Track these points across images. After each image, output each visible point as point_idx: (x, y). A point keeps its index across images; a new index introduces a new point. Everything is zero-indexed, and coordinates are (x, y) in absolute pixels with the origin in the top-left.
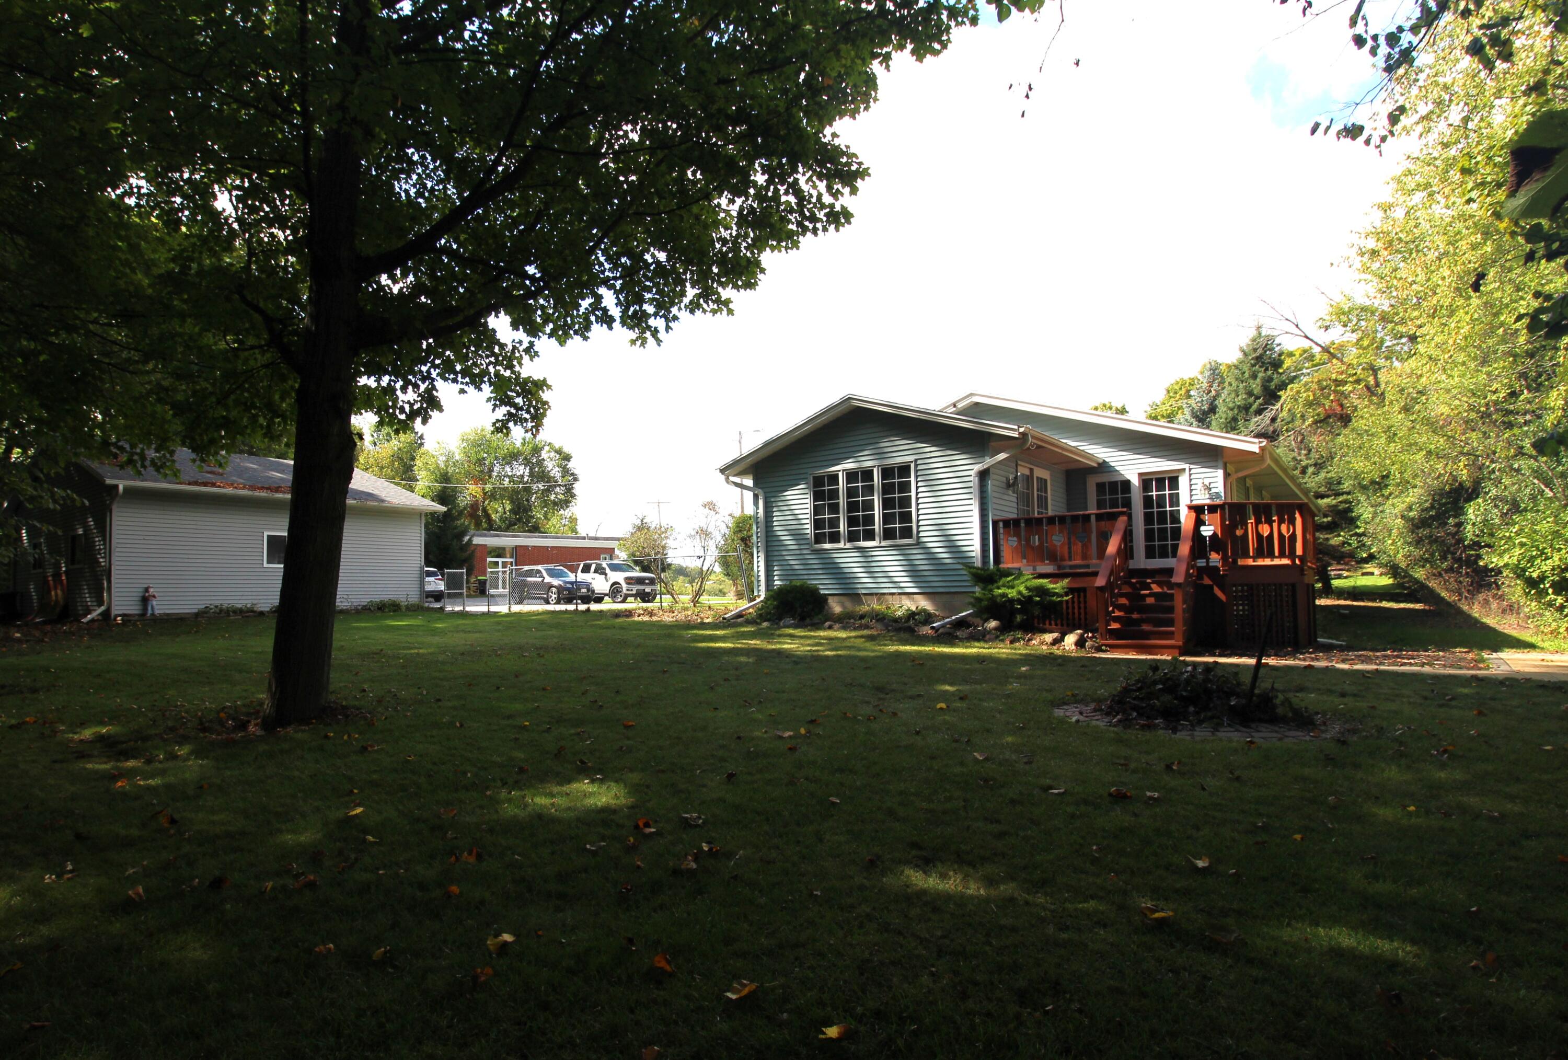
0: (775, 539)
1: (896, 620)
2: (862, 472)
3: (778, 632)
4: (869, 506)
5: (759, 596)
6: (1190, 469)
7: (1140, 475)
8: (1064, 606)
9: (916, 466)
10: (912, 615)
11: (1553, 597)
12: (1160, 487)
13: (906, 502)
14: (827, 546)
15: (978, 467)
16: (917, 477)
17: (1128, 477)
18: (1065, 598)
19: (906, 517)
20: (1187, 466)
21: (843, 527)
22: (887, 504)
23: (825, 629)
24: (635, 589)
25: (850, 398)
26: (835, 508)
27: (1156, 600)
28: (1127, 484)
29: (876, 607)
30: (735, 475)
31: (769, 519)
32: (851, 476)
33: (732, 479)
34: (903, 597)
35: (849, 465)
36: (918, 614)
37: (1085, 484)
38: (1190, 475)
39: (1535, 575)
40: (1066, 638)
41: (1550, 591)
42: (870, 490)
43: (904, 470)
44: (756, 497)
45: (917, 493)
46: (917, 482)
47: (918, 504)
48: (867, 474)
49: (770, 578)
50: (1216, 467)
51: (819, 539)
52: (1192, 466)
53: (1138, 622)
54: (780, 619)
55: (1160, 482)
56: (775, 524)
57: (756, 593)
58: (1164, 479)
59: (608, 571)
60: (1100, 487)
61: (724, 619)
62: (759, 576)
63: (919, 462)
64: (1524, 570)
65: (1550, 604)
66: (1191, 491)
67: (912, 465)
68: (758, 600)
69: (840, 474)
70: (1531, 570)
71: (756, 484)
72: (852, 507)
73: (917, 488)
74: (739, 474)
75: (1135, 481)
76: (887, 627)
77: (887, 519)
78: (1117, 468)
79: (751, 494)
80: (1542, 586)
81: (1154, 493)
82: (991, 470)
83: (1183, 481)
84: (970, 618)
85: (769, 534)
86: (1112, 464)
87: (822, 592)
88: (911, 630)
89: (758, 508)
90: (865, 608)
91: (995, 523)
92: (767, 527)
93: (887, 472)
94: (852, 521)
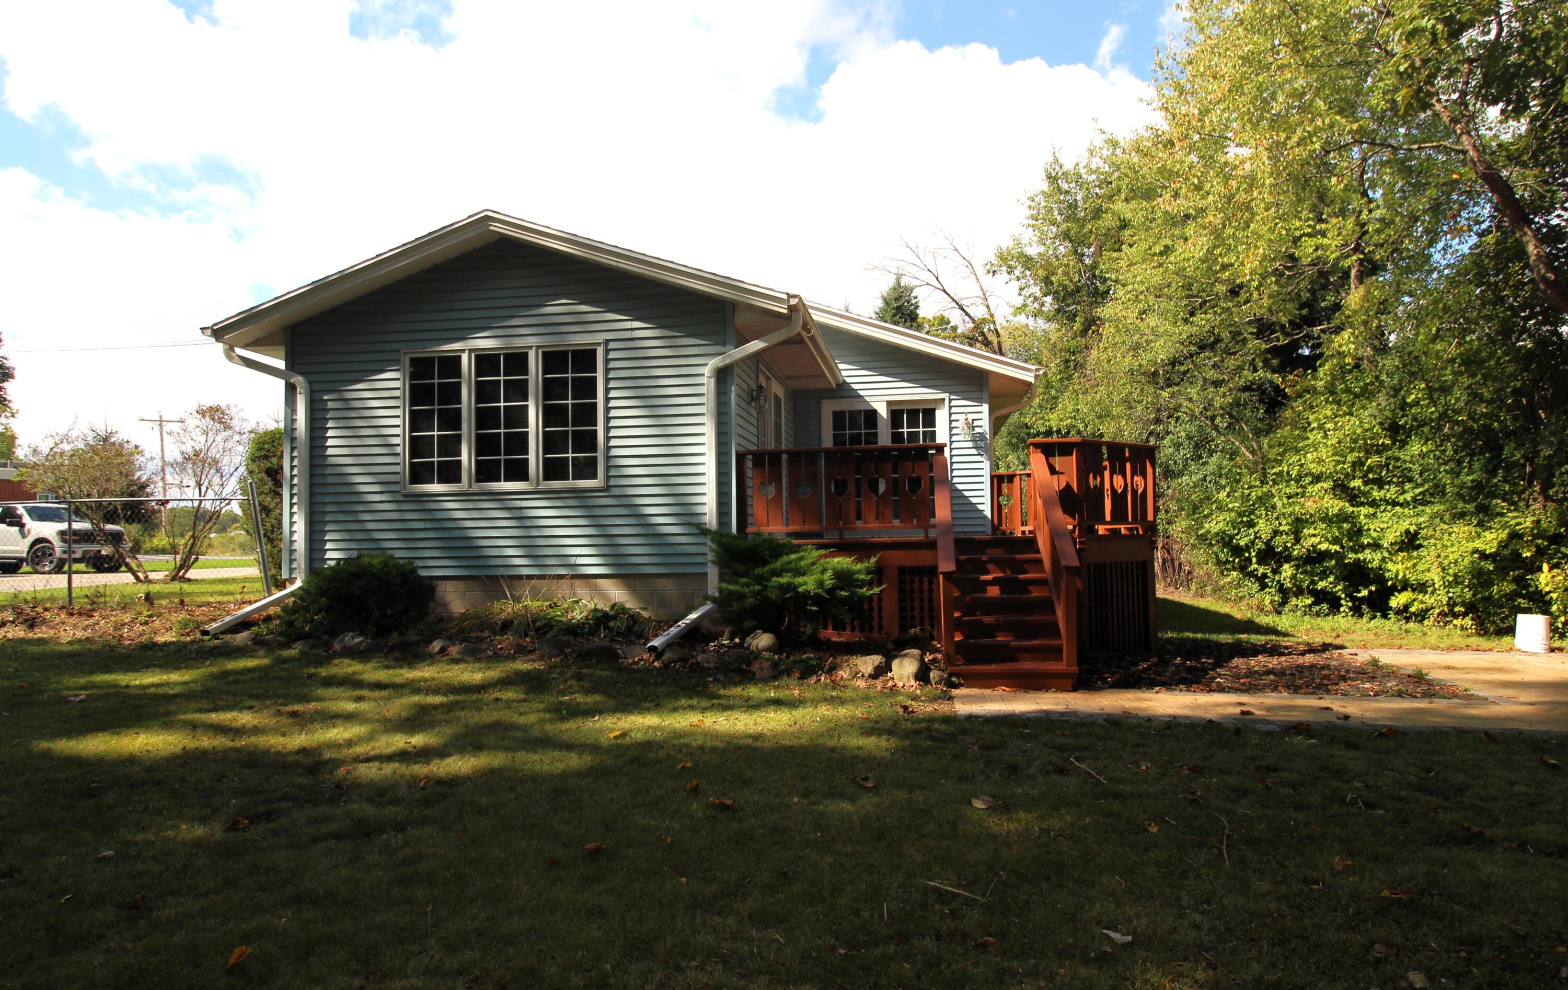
0: (329, 471)
1: (574, 630)
2: (506, 356)
3: (324, 672)
4: (520, 417)
5: (292, 581)
6: (950, 400)
7: (889, 403)
8: (875, 605)
9: (607, 351)
10: (601, 620)
11: (1256, 566)
12: (913, 423)
13: (587, 414)
14: (436, 488)
15: (714, 363)
16: (607, 370)
17: (875, 406)
18: (877, 590)
19: (587, 441)
20: (945, 396)
21: (466, 456)
22: (551, 415)
23: (430, 658)
24: (79, 550)
25: (487, 218)
26: (452, 420)
27: (1002, 592)
28: (872, 414)
29: (533, 604)
30: (246, 346)
31: (318, 433)
32: (485, 362)
33: (240, 351)
34: (578, 583)
35: (485, 342)
36: (614, 618)
37: (819, 410)
38: (950, 407)
39: (1242, 543)
40: (895, 664)
41: (1254, 560)
42: (519, 390)
43: (586, 358)
44: (291, 390)
45: (608, 400)
46: (607, 380)
47: (608, 419)
48: (518, 361)
49: (317, 546)
50: (980, 400)
51: (419, 474)
52: (952, 397)
53: (989, 631)
54: (334, 632)
55: (913, 414)
56: (330, 442)
57: (285, 575)
58: (917, 411)
59: (26, 519)
60: (838, 417)
61: (205, 633)
62: (292, 542)
63: (612, 345)
64: (1232, 537)
65: (1252, 575)
66: (951, 429)
67: (600, 352)
68: (290, 589)
69: (465, 358)
70: (1238, 537)
71: (292, 365)
72: (485, 418)
73: (607, 390)
74: (255, 344)
75: (882, 410)
76: (560, 648)
77: (550, 443)
78: (861, 393)
79: (281, 383)
80: (1247, 555)
81: (905, 430)
82: (736, 369)
83: (941, 416)
84: (706, 624)
85: (318, 462)
86: (855, 387)
87: (423, 573)
88: (609, 656)
89: (294, 411)
90: (507, 608)
91: (740, 457)
92: (312, 448)
93: (553, 360)
94: (484, 445)
